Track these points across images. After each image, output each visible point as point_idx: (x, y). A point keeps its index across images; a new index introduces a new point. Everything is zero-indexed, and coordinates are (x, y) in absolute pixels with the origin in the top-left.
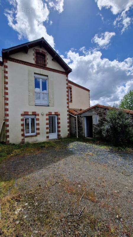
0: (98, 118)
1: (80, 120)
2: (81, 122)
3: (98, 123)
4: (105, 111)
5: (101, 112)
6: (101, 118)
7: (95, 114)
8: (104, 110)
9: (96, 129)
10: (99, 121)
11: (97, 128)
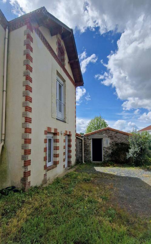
0: (109, 141)
1: (87, 143)
2: (88, 144)
3: (109, 145)
4: (116, 135)
5: (112, 135)
6: (113, 141)
7: (106, 137)
8: (116, 133)
9: (107, 152)
10: (110, 144)
11: (108, 150)
